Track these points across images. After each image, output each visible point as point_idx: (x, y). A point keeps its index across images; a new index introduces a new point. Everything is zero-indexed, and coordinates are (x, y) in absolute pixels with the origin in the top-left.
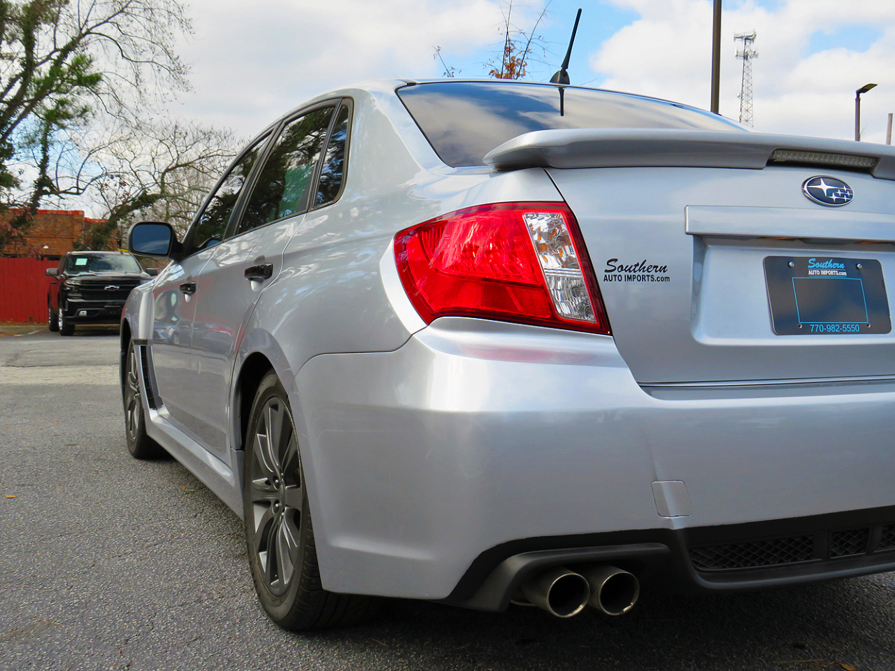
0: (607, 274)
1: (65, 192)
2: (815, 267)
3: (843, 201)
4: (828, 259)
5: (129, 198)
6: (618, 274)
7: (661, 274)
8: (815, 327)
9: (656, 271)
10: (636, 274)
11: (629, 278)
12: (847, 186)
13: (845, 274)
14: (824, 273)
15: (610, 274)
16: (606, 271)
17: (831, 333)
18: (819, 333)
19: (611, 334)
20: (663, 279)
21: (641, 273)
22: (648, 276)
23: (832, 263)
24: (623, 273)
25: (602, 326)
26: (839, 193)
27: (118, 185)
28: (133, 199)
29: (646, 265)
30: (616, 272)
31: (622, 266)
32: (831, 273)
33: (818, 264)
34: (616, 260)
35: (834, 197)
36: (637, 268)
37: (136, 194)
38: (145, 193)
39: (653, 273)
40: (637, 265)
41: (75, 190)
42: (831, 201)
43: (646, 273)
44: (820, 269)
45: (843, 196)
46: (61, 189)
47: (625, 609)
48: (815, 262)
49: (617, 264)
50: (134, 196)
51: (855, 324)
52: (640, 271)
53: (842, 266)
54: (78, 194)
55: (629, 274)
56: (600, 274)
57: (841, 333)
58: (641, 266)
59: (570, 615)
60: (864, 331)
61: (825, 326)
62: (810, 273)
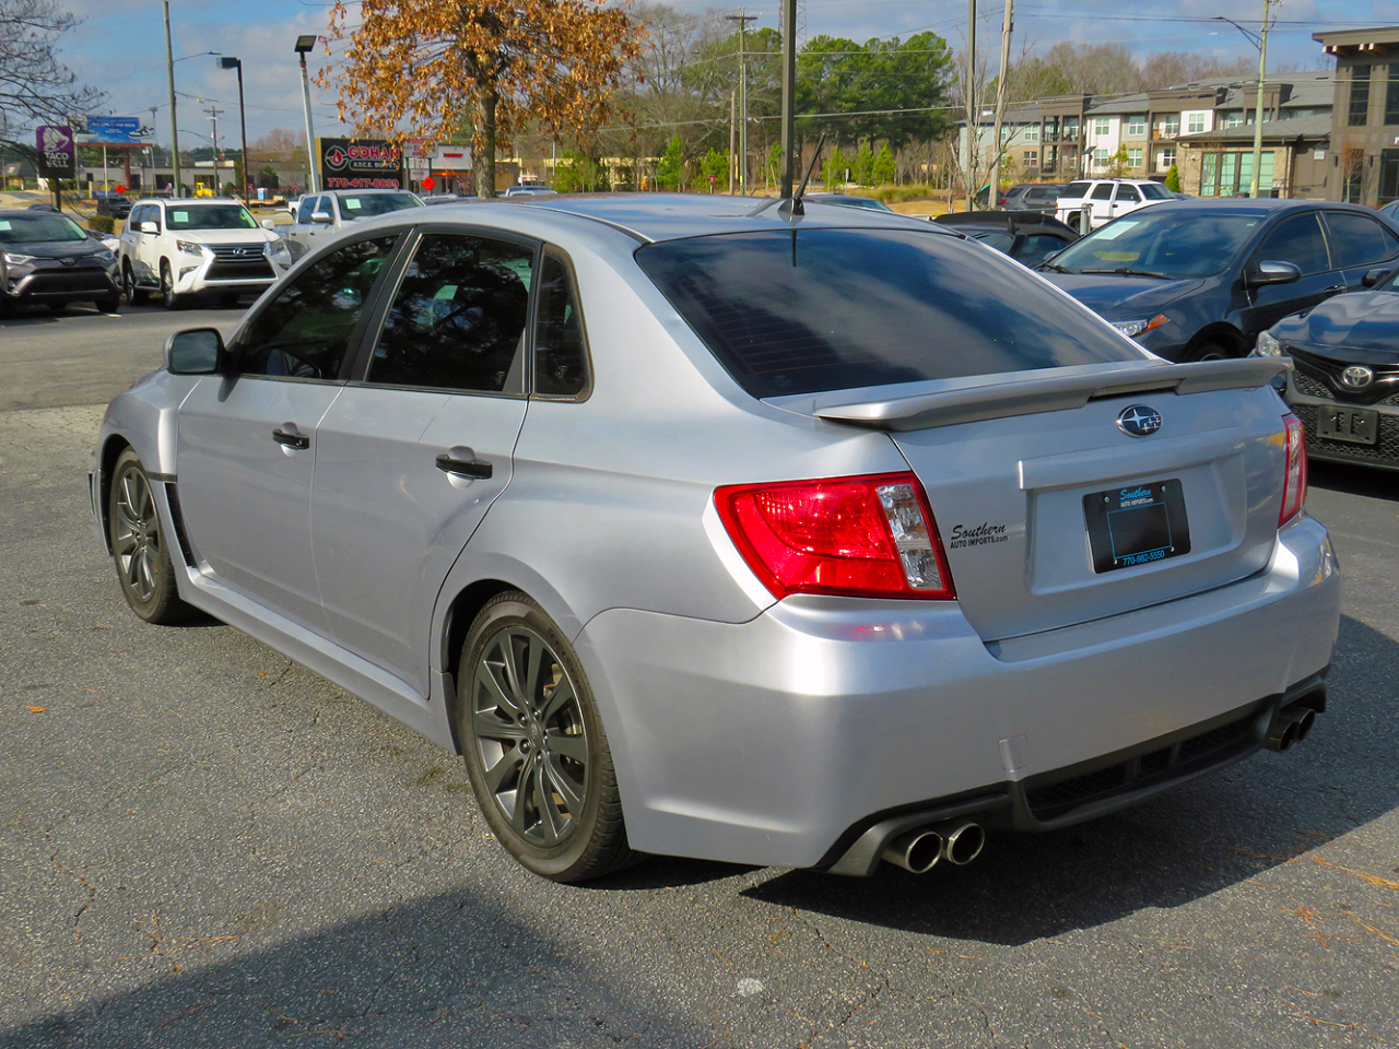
0: (953, 541)
2: (1126, 499)
3: (1154, 431)
4: (1137, 488)
6: (963, 540)
7: (1001, 535)
8: (1128, 560)
9: (996, 532)
10: (979, 537)
11: (973, 542)
12: (1157, 414)
13: (1152, 499)
14: (1134, 503)
15: (957, 540)
16: (952, 538)
17: (1141, 563)
18: (1131, 565)
19: (956, 599)
20: (1002, 539)
21: (983, 536)
22: (989, 538)
23: (1141, 491)
24: (968, 538)
25: (948, 593)
26: (1149, 422)
29: (987, 527)
30: (961, 539)
31: (966, 532)
32: (1141, 501)
33: (1128, 494)
34: (960, 526)
35: (1146, 428)
36: (979, 532)
39: (993, 534)
40: (979, 529)
42: (1144, 433)
43: (987, 535)
44: (1131, 499)
45: (1153, 424)
47: (973, 857)
48: (1126, 494)
49: (962, 530)
51: (1161, 549)
52: (982, 534)
53: (1149, 492)
55: (972, 538)
56: (946, 543)
57: (1149, 561)
58: (982, 530)
59: (925, 870)
60: (1168, 555)
61: (1135, 557)
62: (1123, 505)
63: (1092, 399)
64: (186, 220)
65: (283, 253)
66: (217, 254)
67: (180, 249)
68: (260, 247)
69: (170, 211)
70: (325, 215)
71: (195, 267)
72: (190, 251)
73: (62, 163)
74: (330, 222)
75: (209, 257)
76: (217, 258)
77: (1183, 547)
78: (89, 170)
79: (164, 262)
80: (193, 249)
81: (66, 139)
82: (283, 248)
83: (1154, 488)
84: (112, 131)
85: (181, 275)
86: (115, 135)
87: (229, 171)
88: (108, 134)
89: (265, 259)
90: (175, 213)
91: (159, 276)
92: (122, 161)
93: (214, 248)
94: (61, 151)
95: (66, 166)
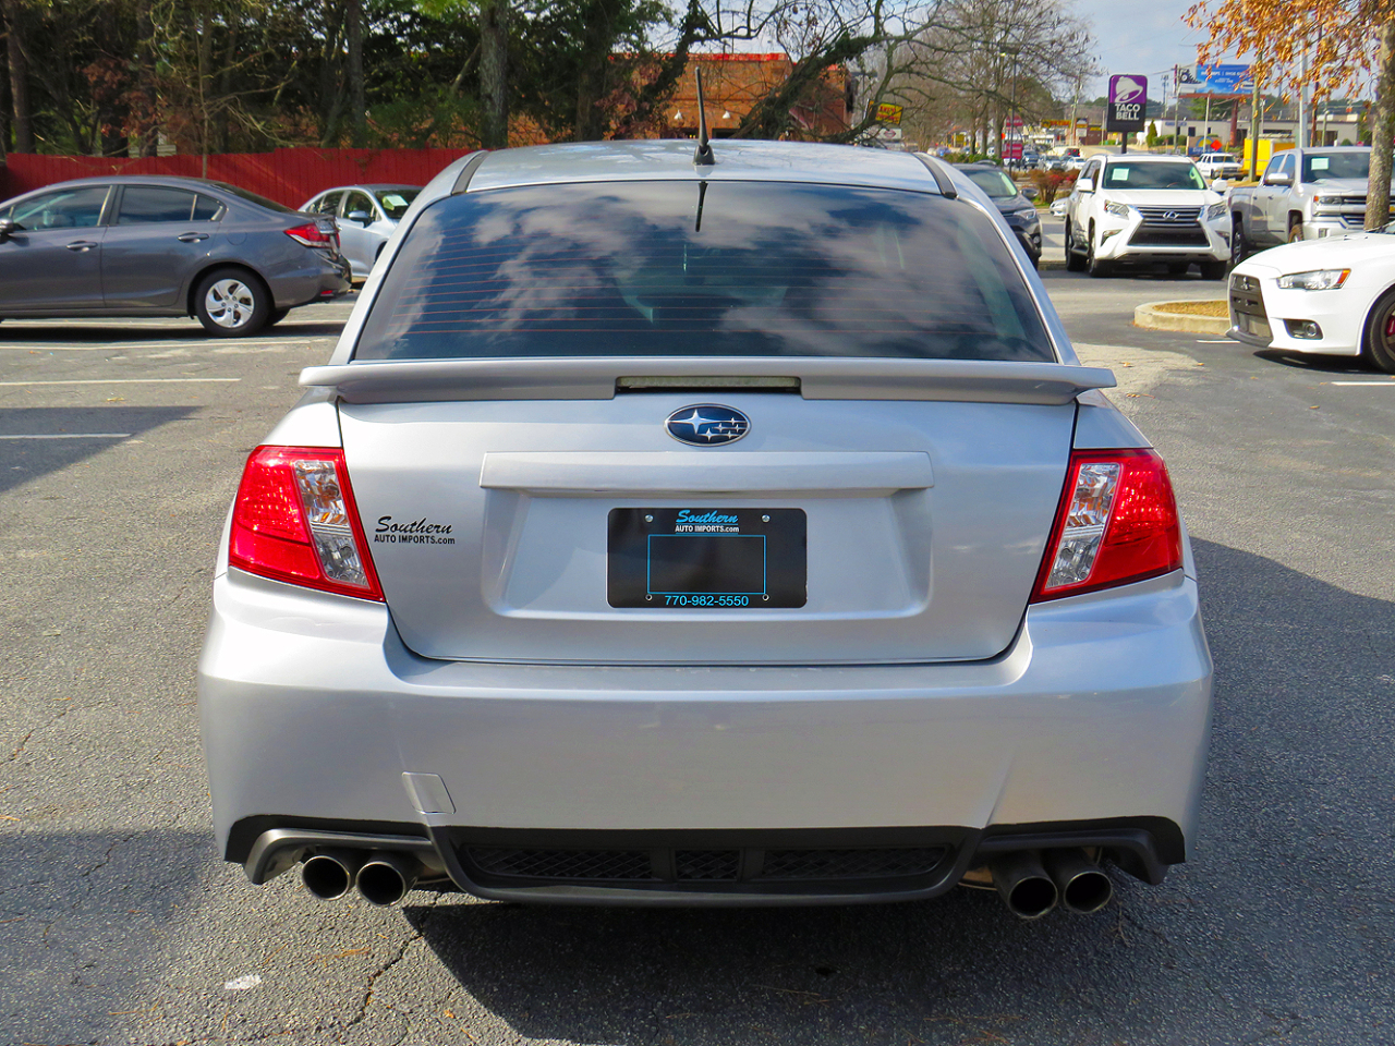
0: (379, 534)
1: (729, 35)
2: (687, 522)
3: (727, 439)
4: (711, 511)
5: (820, 45)
6: (391, 534)
7: (444, 536)
8: (673, 599)
9: (437, 532)
10: (413, 535)
11: (404, 539)
13: (737, 529)
14: (699, 529)
15: (382, 533)
16: (378, 530)
17: (699, 606)
18: (679, 607)
19: (384, 601)
20: (445, 541)
21: (419, 534)
22: (427, 537)
23: (716, 515)
24: (397, 533)
25: (372, 592)
26: (720, 428)
27: (805, 22)
28: (828, 47)
29: (427, 524)
30: (389, 532)
31: (396, 525)
32: (713, 528)
33: (693, 517)
34: (389, 518)
35: (709, 434)
36: (415, 528)
37: (833, 38)
38: (846, 35)
39: (434, 533)
40: (415, 524)
41: (743, 32)
42: (704, 441)
43: (425, 534)
44: (695, 524)
45: (725, 431)
46: (724, 31)
48: (688, 515)
49: (390, 523)
50: (829, 41)
51: (742, 596)
52: (418, 533)
53: (734, 519)
54: (748, 37)
55: (405, 535)
56: (370, 534)
58: (419, 526)
60: (756, 603)
61: (689, 598)
62: (677, 529)
63: (622, 390)
64: (1125, 178)
65: (1222, 219)
66: (1145, 217)
67: (1106, 210)
68: (1197, 211)
69: (1110, 167)
70: (1284, 177)
71: (1119, 231)
72: (1117, 213)
73: (1132, 116)
74: (1288, 184)
75: (1135, 220)
76: (1144, 221)
77: (793, 597)
78: (1191, 124)
79: (1092, 223)
80: (1120, 211)
81: (1141, 89)
82: (1223, 213)
83: (747, 517)
84: (1222, 80)
85: (1104, 239)
86: (1225, 85)
87: (1351, 126)
88: (1218, 84)
89: (1199, 226)
90: (1115, 170)
91: (1087, 239)
92: (1229, 114)
93: (1145, 211)
94: (1133, 102)
95: (1135, 118)
